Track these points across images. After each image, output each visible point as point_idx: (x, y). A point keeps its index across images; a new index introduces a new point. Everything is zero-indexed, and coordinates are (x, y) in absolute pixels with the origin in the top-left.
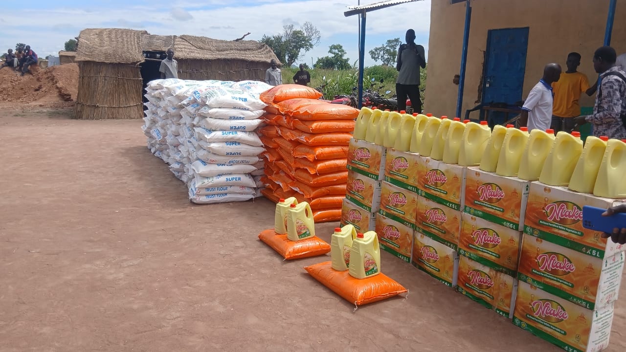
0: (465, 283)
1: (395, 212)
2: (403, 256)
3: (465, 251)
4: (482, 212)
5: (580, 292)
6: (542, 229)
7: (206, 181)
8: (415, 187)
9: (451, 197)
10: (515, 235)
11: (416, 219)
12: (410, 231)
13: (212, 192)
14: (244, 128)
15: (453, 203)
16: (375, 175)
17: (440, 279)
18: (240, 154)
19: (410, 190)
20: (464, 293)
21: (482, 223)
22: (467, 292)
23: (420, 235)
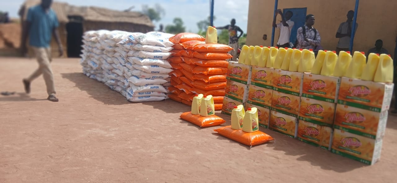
0: (302, 135)
1: (258, 101)
2: (263, 125)
3: (303, 117)
4: (313, 95)
5: (368, 131)
6: (348, 100)
7: (139, 88)
8: (271, 86)
9: (294, 89)
10: (332, 105)
11: (272, 104)
12: (268, 111)
13: (142, 95)
14: (162, 57)
15: (295, 93)
16: (245, 82)
17: (287, 134)
18: (159, 72)
19: (268, 88)
20: (302, 140)
21: (313, 101)
22: (303, 139)
23: (274, 112)
